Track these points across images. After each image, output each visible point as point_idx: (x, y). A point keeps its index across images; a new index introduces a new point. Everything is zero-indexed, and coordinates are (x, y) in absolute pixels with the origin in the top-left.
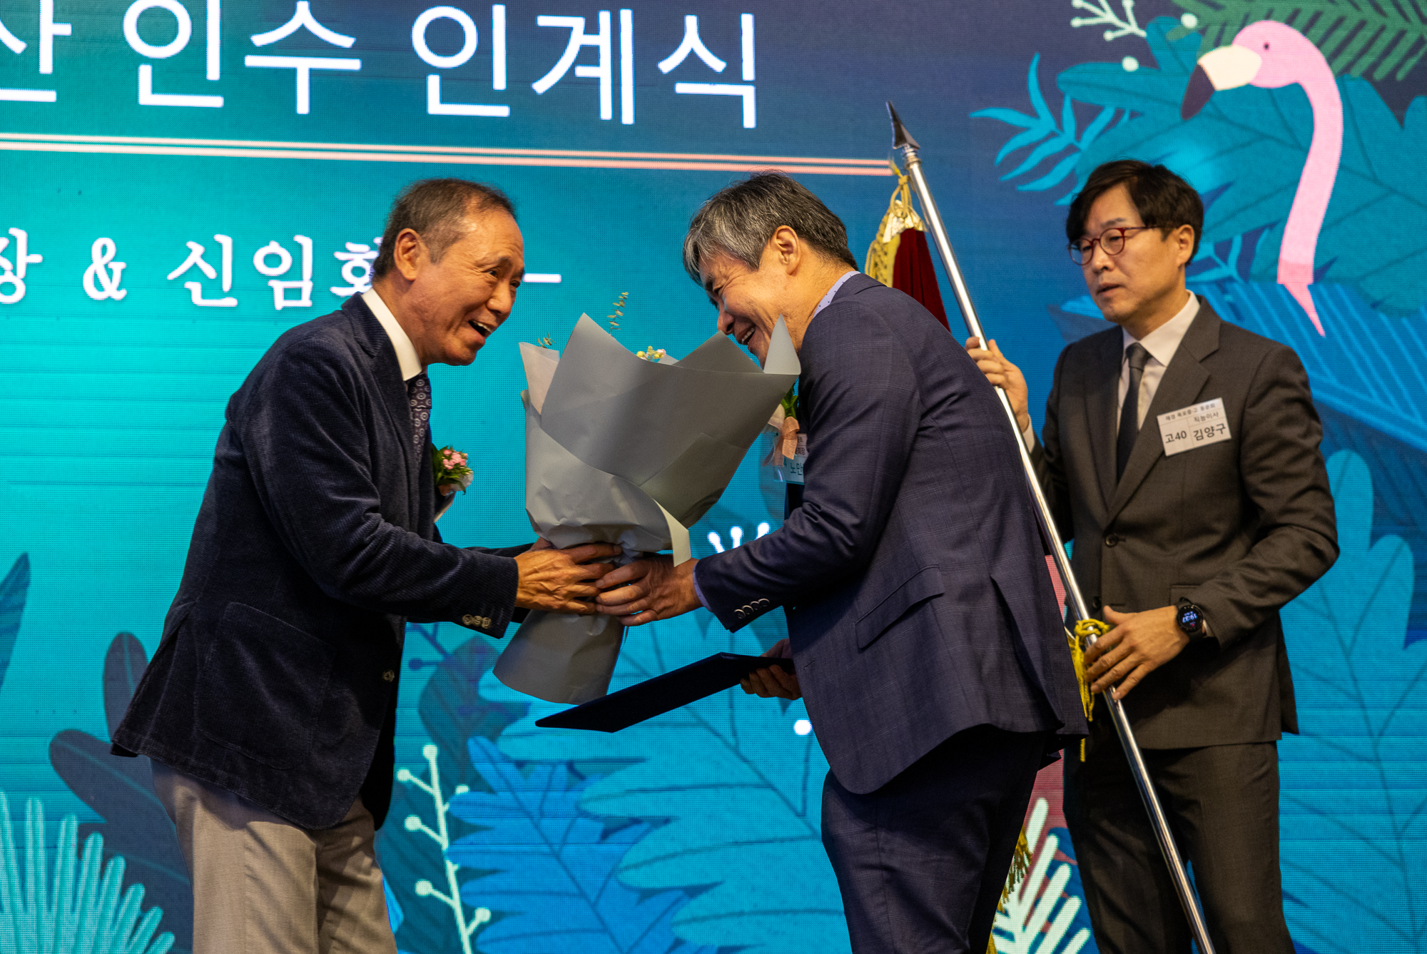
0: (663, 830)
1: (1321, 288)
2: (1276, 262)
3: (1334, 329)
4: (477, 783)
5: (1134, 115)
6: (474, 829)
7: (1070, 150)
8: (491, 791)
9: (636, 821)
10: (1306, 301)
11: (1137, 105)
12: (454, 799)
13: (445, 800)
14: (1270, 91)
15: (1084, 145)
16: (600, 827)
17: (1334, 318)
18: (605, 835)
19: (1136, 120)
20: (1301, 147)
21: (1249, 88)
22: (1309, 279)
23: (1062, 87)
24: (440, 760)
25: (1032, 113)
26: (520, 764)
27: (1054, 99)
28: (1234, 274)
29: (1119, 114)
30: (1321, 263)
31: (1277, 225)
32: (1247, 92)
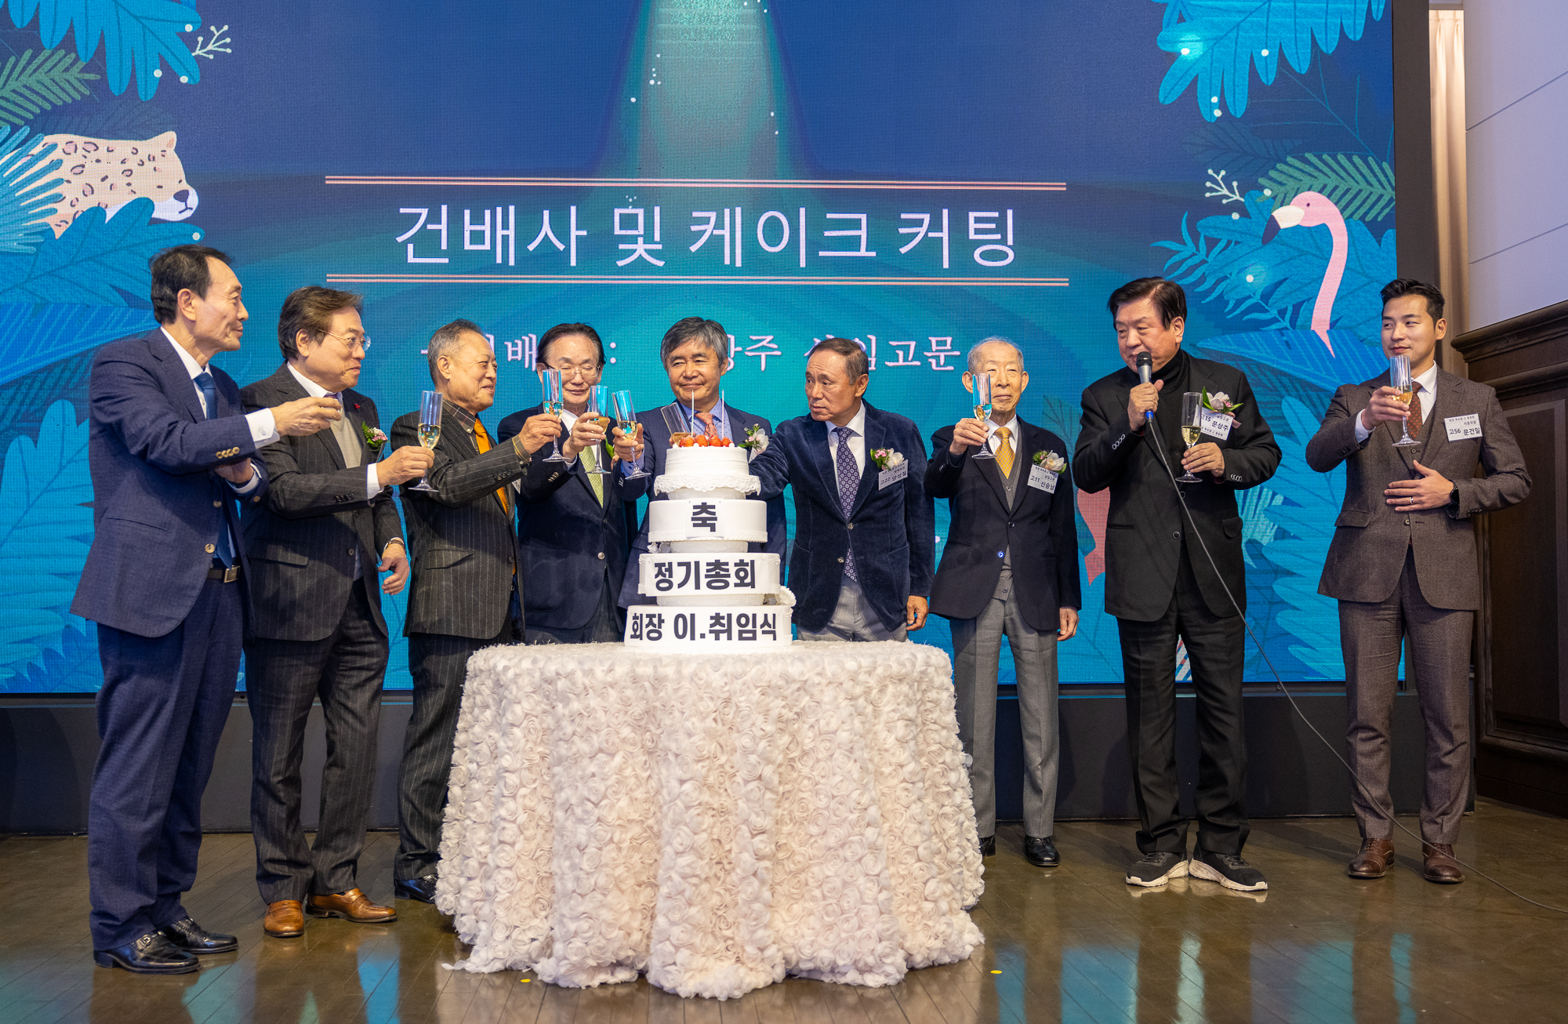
2: (1311, 317)
5: (1237, 243)
7: (1203, 262)
11: (1237, 237)
14: (1309, 228)
15: (1209, 260)
19: (1238, 246)
20: (1325, 257)
21: (1298, 226)
22: (1328, 327)
23: (1199, 230)
25: (1185, 244)
27: (1195, 236)
28: (1289, 327)
29: (1229, 243)
30: (1334, 319)
31: (1312, 299)
32: (1297, 230)
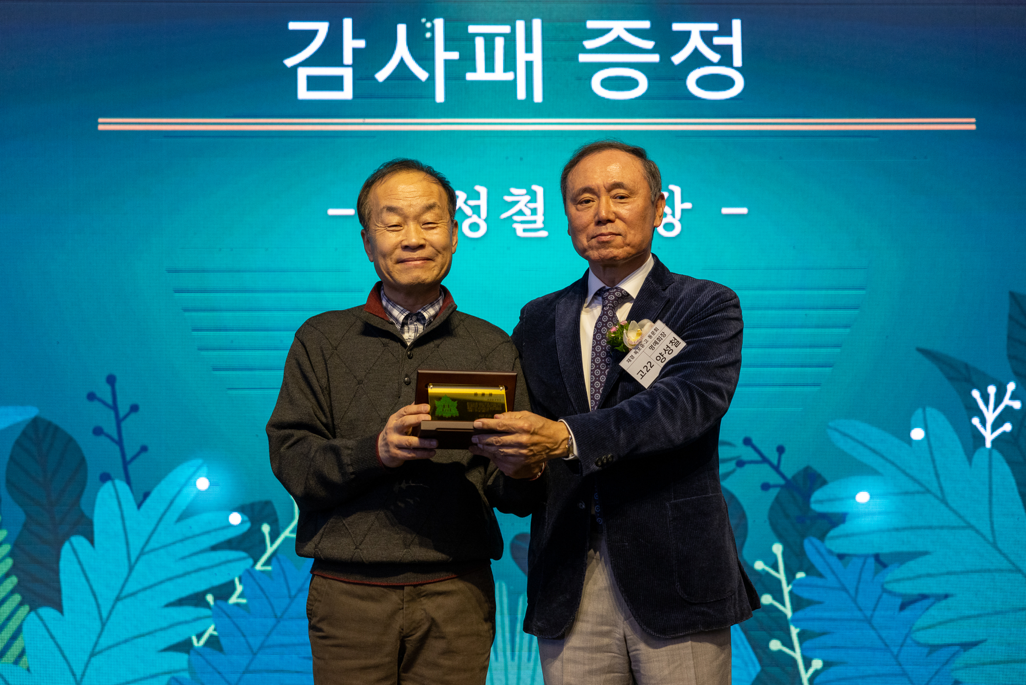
0: (943, 603)
4: (810, 570)
6: (810, 603)
8: (820, 576)
9: (924, 597)
12: (794, 582)
13: (789, 583)
16: (899, 601)
18: (903, 607)
24: (784, 554)
26: (841, 557)
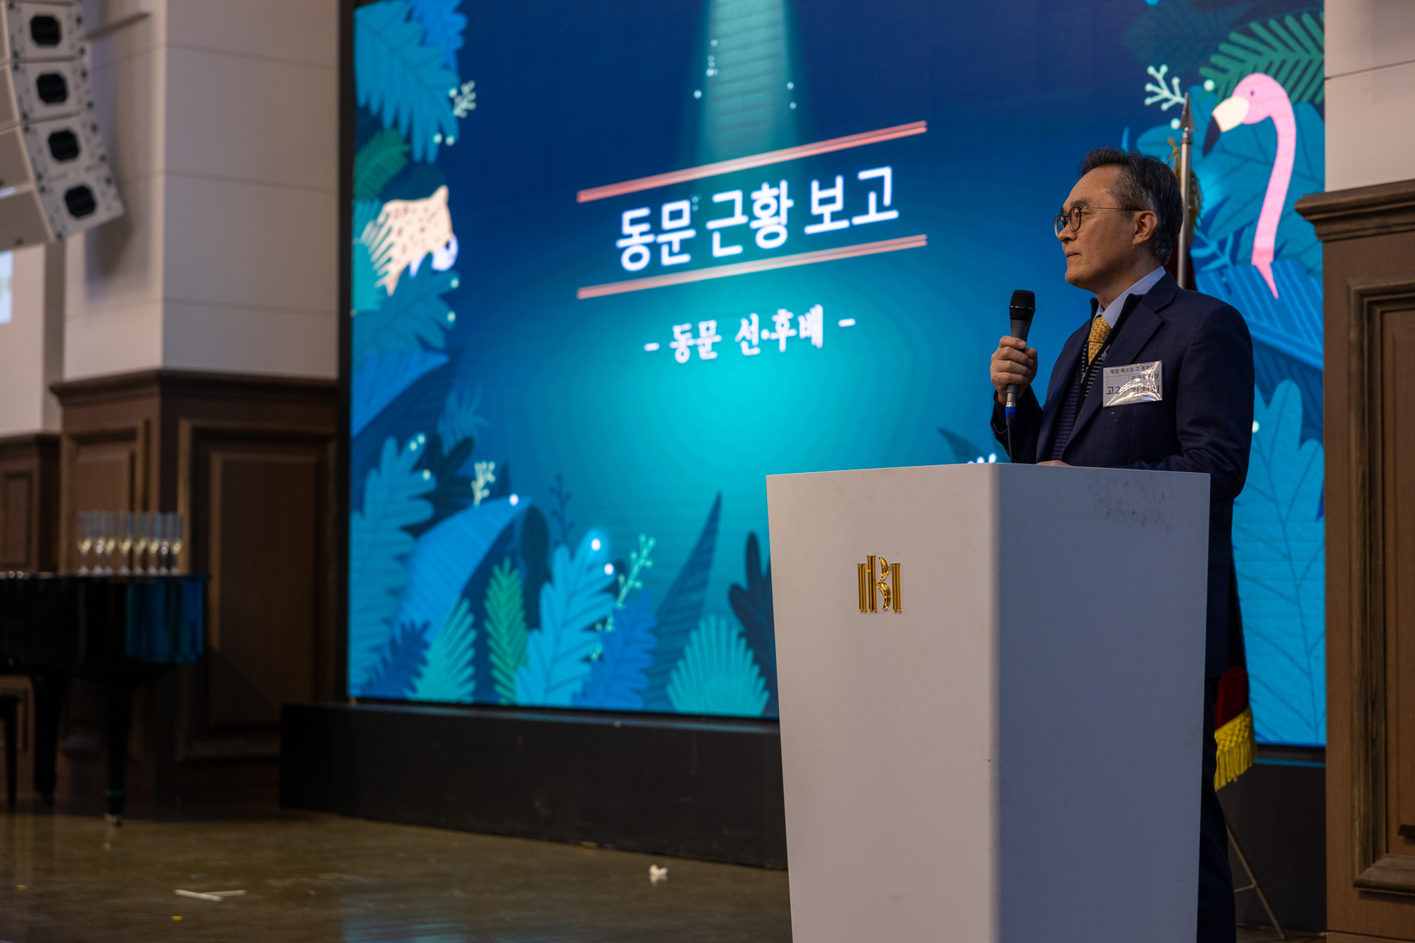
1: (1278, 264)
3: (1284, 293)
10: (1269, 276)
14: (1252, 125)
17: (1284, 285)
21: (1242, 125)
